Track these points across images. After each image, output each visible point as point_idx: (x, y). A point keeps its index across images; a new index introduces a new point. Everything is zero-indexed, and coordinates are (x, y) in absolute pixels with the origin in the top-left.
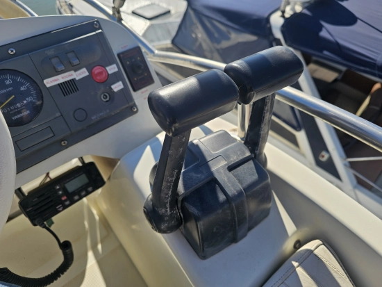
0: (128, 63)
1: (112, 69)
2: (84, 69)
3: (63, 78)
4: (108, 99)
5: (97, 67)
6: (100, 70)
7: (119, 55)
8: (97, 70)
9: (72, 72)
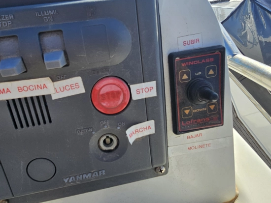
0: (185, 77)
1: (143, 90)
2: (78, 80)
3: (20, 89)
4: (112, 148)
5: (111, 81)
6: (115, 88)
7: (171, 57)
8: (107, 86)
9: (47, 81)
